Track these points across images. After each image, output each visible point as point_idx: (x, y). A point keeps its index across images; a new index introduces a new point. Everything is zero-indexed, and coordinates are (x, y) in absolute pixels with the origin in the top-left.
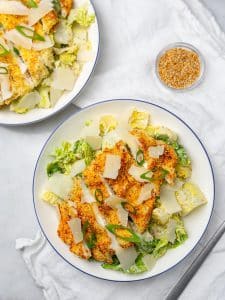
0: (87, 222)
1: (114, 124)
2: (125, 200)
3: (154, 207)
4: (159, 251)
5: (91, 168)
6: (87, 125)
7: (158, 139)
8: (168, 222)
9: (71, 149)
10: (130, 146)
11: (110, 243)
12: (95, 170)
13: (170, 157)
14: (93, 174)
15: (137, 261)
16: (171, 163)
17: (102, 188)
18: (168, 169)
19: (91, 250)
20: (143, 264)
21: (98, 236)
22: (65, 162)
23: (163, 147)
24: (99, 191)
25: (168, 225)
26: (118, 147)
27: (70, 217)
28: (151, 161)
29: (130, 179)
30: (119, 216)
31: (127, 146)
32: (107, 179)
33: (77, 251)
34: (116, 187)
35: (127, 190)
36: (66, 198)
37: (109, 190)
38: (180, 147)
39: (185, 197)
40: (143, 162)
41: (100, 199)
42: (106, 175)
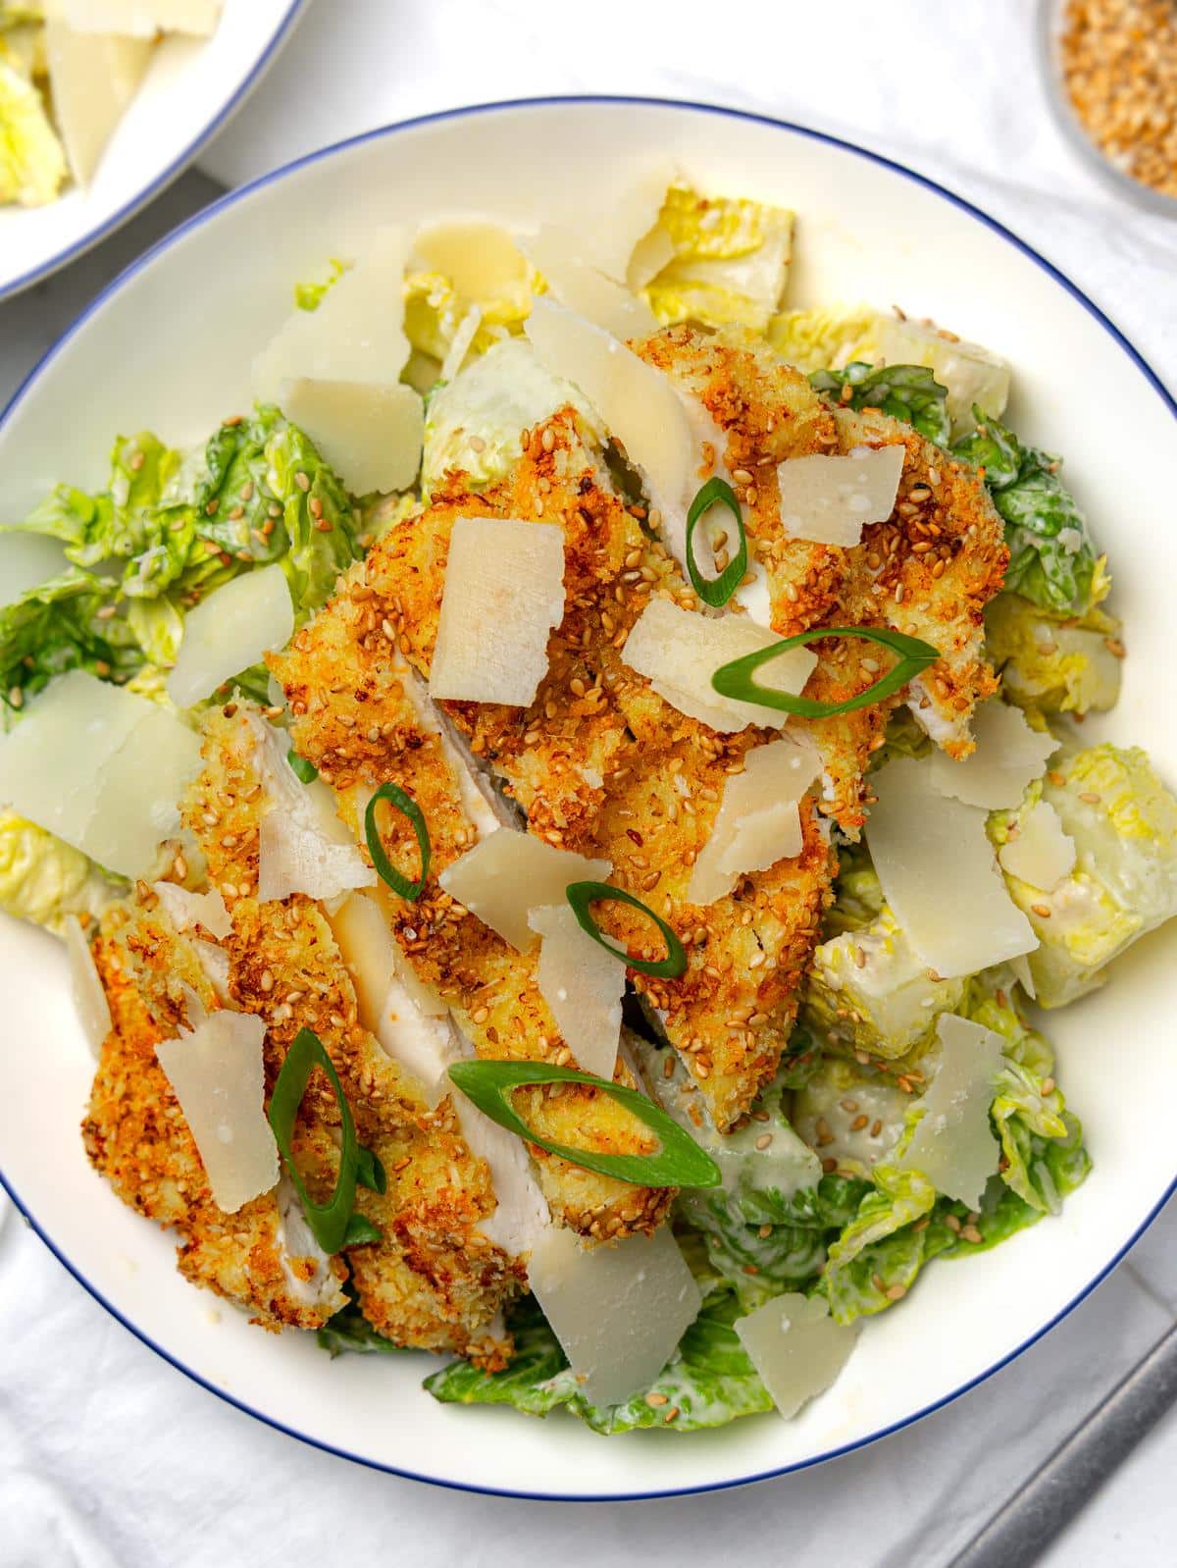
0: (309, 1044)
1: (517, 297)
2: (600, 870)
3: (827, 927)
4: (862, 1269)
5: (336, 625)
6: (308, 303)
7: (860, 399)
8: (928, 1040)
9: (184, 487)
10: (636, 456)
11: (483, 1203)
12: (364, 638)
13: (950, 544)
14: (354, 673)
15: (696, 1343)
16: (954, 585)
17: (424, 783)
18: (938, 636)
19: (346, 1258)
20: (741, 1369)
21: (394, 1152)
22: (135, 586)
23: (896, 459)
24: (400, 799)
25: (934, 1065)
26: (541, 459)
27: (175, 1010)
28: (797, 567)
29: (638, 708)
30: (557, 995)
31: (613, 455)
32: (463, 710)
33: (236, 1271)
34: (530, 772)
35: (612, 795)
36: (143, 865)
37: (473, 794)
38: (1032, 468)
39: (1064, 850)
40: (736, 574)
41: (408, 863)
42: (453, 678)
